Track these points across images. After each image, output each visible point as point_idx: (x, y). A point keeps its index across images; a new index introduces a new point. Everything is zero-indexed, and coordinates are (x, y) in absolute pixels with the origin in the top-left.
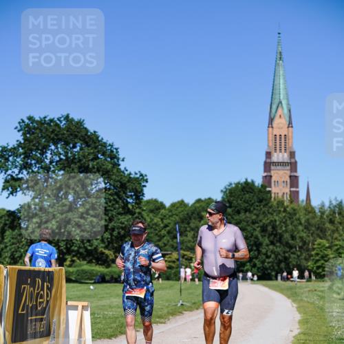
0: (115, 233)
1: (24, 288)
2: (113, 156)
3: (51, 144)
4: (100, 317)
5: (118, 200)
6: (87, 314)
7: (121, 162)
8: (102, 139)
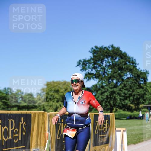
0: (135, 97)
1: (97, 122)
2: (133, 63)
3: (105, 58)
4: (130, 135)
5: (136, 82)
6: (125, 134)
7: (137, 65)
8: (128, 55)
